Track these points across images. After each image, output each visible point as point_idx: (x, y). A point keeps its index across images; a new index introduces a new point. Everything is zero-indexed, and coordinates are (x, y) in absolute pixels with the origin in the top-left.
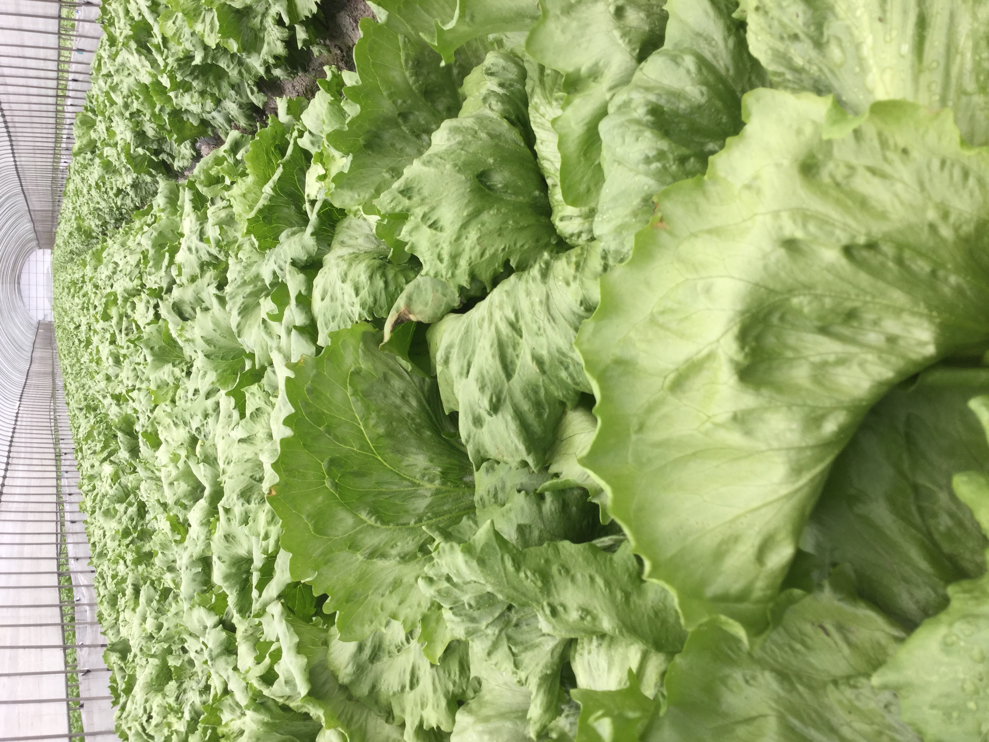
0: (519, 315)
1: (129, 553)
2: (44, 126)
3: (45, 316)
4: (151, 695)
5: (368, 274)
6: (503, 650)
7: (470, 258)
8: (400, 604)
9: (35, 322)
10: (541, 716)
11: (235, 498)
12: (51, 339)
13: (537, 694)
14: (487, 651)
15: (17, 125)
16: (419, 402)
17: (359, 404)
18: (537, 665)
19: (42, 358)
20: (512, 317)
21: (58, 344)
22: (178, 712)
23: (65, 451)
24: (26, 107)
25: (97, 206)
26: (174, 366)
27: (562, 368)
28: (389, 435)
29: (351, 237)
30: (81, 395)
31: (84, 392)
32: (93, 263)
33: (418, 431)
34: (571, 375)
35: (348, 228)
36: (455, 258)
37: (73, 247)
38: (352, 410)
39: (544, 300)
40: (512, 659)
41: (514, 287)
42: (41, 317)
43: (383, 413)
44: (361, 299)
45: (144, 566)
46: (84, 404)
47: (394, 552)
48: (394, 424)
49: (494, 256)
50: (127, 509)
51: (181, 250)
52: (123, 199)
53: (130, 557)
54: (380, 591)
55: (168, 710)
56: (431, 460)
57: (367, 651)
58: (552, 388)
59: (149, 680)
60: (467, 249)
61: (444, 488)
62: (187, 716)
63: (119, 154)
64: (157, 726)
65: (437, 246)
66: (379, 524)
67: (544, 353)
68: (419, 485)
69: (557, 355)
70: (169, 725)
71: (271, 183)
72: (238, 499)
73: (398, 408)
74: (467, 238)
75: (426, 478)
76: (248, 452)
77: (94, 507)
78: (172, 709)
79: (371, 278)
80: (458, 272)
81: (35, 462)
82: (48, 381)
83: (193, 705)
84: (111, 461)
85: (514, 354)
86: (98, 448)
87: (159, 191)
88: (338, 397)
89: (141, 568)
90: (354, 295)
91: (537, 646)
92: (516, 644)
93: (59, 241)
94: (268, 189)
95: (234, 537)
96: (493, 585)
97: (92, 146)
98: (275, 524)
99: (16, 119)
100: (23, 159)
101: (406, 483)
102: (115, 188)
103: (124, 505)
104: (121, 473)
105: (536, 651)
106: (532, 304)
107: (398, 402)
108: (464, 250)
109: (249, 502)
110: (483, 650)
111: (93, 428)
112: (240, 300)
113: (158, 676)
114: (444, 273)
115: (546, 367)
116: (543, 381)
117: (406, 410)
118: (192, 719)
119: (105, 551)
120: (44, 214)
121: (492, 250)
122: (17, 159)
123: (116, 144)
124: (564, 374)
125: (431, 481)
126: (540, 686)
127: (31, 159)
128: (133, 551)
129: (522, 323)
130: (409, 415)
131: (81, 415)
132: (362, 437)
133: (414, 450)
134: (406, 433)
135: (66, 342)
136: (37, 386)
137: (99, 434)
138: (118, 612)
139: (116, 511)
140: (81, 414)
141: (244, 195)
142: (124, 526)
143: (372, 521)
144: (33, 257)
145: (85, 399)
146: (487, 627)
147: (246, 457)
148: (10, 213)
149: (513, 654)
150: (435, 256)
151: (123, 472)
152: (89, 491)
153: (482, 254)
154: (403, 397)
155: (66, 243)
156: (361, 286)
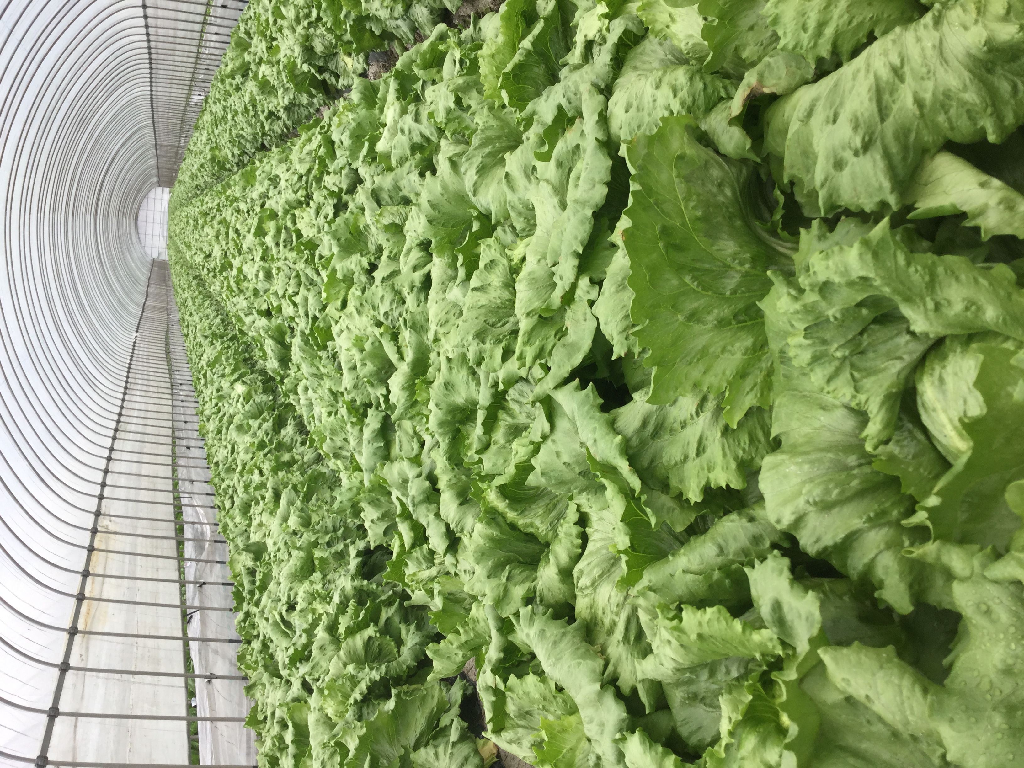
0: (906, 59)
1: (267, 463)
2: (186, 54)
3: (160, 254)
4: (295, 585)
5: (687, 76)
6: (845, 375)
7: (838, 26)
8: (705, 373)
9: (149, 259)
10: (880, 432)
11: (470, 338)
12: (165, 276)
13: (878, 412)
14: (827, 377)
15: (160, 51)
16: (734, 192)
17: (683, 185)
18: (881, 386)
19: (156, 294)
20: (897, 62)
21: (175, 280)
22: (326, 598)
23: (180, 382)
24: (171, 33)
25: (241, 132)
26: (362, 256)
27: (942, 112)
28: (705, 219)
29: (644, 62)
30: (206, 324)
31: (208, 321)
32: (242, 183)
33: (731, 218)
34: (949, 119)
35: (641, 54)
36: (821, 25)
37: (201, 182)
38: (675, 190)
39: (937, 43)
40: (853, 384)
41: (900, 36)
42: (155, 256)
43: (701, 198)
44: (680, 98)
45: (284, 472)
46: (208, 332)
47: (710, 318)
48: (711, 209)
49: (860, 24)
50: (260, 425)
51: (382, 140)
52: (271, 124)
53: (266, 467)
54: (688, 358)
55: (313, 596)
56: (741, 246)
57: (650, 428)
58: (925, 132)
59: (293, 571)
60: (835, 17)
61: (753, 272)
62: (336, 599)
63: (279, 73)
64: (301, 611)
65: (804, 14)
66: (700, 289)
67: (928, 96)
68: (729, 267)
69: (941, 97)
70: (314, 611)
71: (530, 38)
72: (474, 339)
73: (715, 196)
74: (836, 6)
75: (737, 261)
76: (482, 299)
77: (221, 427)
78: (319, 595)
79: (691, 79)
80: (821, 41)
81: (151, 389)
82: (163, 316)
83: (343, 589)
84: (243, 382)
85: (890, 100)
86: (228, 370)
87: (353, 87)
88: (664, 177)
89: (281, 474)
90: (671, 95)
91: (884, 370)
92: (859, 370)
93: (184, 176)
94: (527, 43)
95: (453, 386)
96: (883, 278)
97: (245, 68)
98: (531, 345)
99: (160, 45)
100: (160, 89)
101: (718, 263)
102: (266, 111)
103: (259, 421)
104: (253, 393)
105: (880, 376)
106: (923, 49)
107: (715, 190)
108: (831, 18)
109: (484, 342)
110: (824, 376)
111: (220, 353)
112: (477, 161)
113: (302, 568)
114: (805, 43)
115: (926, 111)
116: (918, 125)
117: (721, 199)
118: (341, 603)
119: (234, 466)
120: (169, 149)
121: (860, 18)
122: (154, 89)
123: (278, 62)
124: (941, 118)
125: (741, 264)
126: (883, 403)
127: (167, 90)
128: (271, 461)
129: (906, 69)
130: (723, 203)
131: (205, 343)
132: (683, 217)
133: (726, 237)
134: (720, 219)
135: (185, 277)
136: (153, 320)
137: (227, 359)
138: (251, 519)
139: (250, 427)
140: (207, 342)
141: (493, 56)
142: (259, 439)
143: (694, 285)
144: (151, 195)
145: (210, 328)
146: (837, 349)
147: (480, 304)
148: (137, 146)
149: (854, 380)
150: (800, 24)
151: (256, 392)
152: (214, 413)
153: (850, 22)
154: (720, 185)
155: (193, 177)
156: (679, 87)
